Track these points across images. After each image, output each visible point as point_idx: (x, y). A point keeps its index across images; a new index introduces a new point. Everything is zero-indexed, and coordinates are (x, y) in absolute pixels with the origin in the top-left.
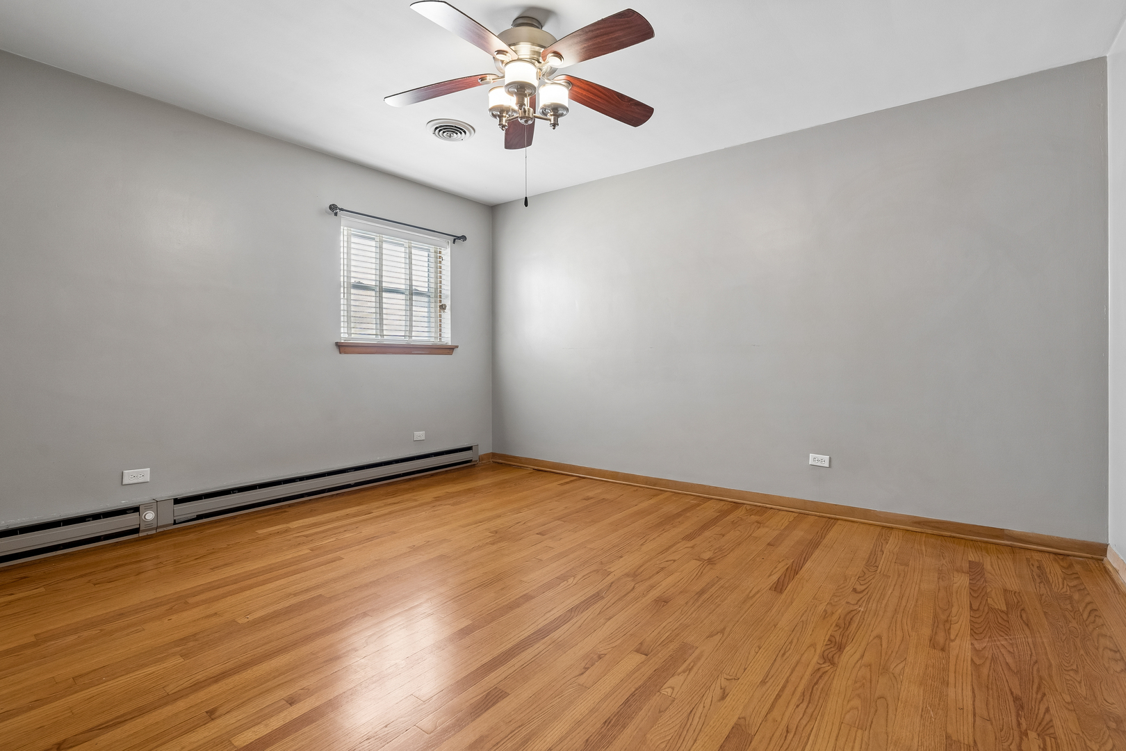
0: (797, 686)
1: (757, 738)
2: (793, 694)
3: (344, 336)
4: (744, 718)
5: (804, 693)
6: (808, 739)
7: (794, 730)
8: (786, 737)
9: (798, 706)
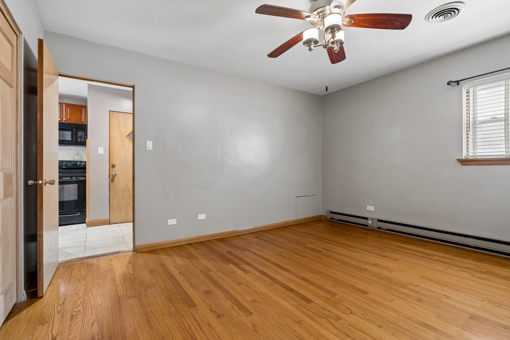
0: (198, 334)
1: (188, 309)
2: (196, 329)
3: (464, 156)
4: (198, 310)
5: (194, 333)
6: (175, 320)
7: (182, 319)
8: (182, 315)
9: (189, 327)
